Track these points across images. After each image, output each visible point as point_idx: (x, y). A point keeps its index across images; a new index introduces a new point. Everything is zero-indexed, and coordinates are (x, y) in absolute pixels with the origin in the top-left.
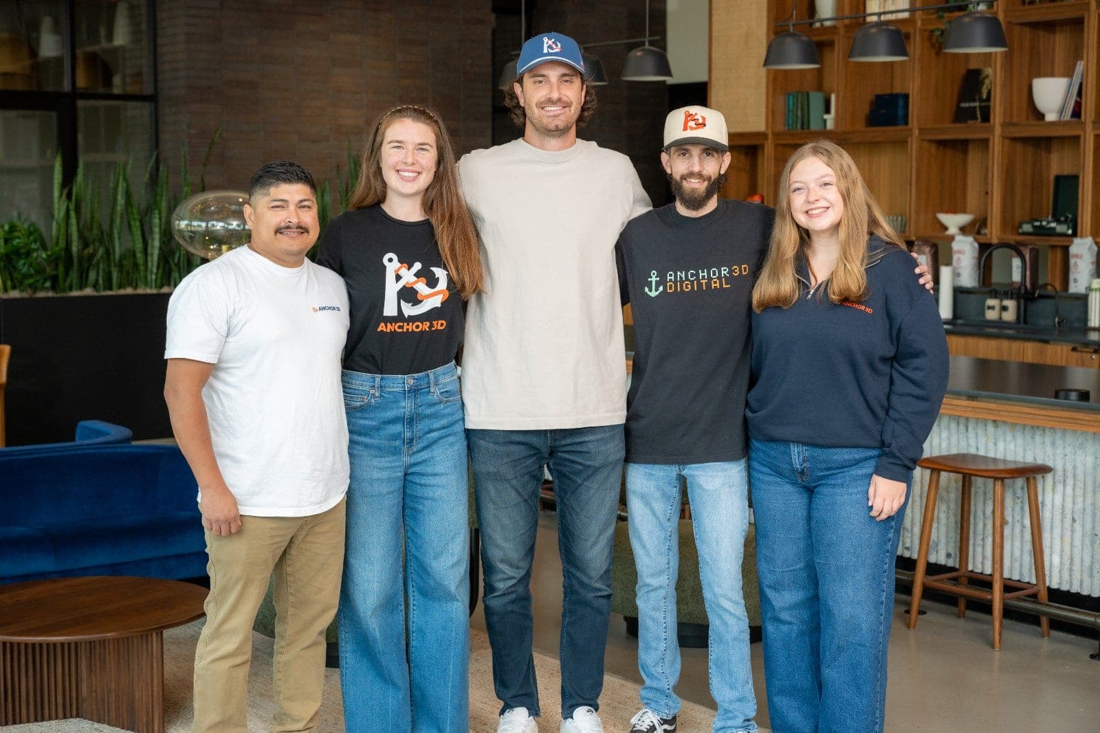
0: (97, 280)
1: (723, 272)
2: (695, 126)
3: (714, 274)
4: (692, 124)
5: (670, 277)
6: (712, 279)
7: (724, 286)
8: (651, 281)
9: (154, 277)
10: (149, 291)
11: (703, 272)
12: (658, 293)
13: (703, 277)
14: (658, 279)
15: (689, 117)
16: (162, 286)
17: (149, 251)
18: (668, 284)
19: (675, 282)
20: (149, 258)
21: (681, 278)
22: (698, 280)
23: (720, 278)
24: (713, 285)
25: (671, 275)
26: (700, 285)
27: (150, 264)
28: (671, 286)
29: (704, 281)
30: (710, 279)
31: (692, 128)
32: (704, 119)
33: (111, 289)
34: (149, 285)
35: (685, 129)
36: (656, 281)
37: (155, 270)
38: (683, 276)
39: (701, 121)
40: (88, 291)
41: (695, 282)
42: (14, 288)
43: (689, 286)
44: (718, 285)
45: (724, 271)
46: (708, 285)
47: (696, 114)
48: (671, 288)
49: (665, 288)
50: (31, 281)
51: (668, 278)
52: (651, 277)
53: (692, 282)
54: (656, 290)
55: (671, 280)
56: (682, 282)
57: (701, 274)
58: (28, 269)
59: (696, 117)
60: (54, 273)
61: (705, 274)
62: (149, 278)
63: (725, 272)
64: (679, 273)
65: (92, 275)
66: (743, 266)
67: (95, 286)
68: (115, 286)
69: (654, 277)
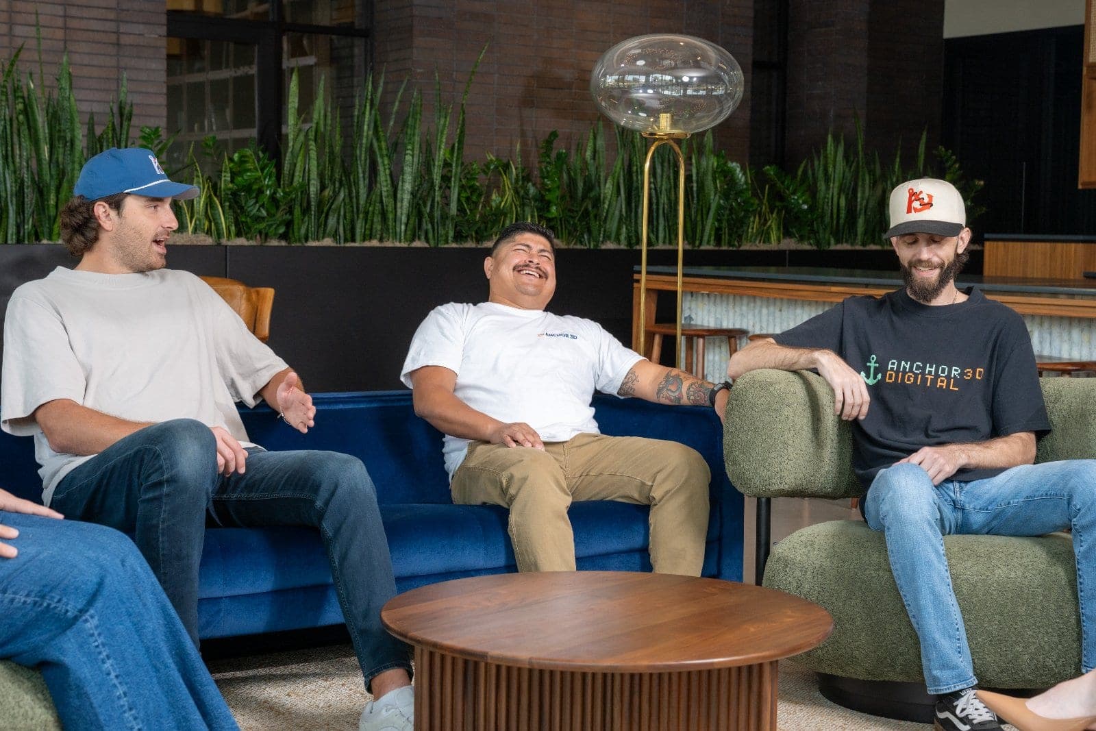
0: (337, 231)
1: (953, 372)
2: (920, 207)
3: (943, 371)
4: (916, 204)
5: (892, 365)
6: (940, 376)
7: (951, 388)
8: (870, 367)
9: (403, 227)
10: (398, 244)
11: (931, 367)
12: (875, 381)
13: (930, 373)
14: (877, 365)
15: (913, 195)
16: (413, 240)
17: (399, 196)
18: (889, 373)
19: (897, 372)
20: (399, 205)
21: (905, 368)
22: (923, 374)
23: (948, 377)
24: (939, 384)
25: (893, 364)
26: (924, 380)
27: (399, 211)
28: (891, 375)
29: (930, 377)
30: (937, 376)
31: (916, 210)
32: (930, 197)
33: (353, 240)
34: (398, 237)
35: (909, 211)
36: (875, 367)
37: (404, 219)
38: (908, 367)
39: (926, 200)
40: (328, 242)
41: (920, 376)
42: (238, 234)
43: (912, 379)
44: (944, 385)
45: (955, 371)
46: (934, 381)
47: (921, 192)
48: (890, 378)
49: (884, 377)
50: (262, 226)
51: (890, 366)
52: (870, 362)
53: (916, 375)
54: (875, 378)
55: (892, 369)
56: (904, 372)
57: (928, 369)
58: (259, 210)
59: (921, 196)
60: (288, 217)
61: (933, 369)
62: (398, 230)
63: (956, 373)
64: (903, 363)
65: (332, 221)
66: (978, 370)
67: (335, 235)
68: (358, 237)
69: (873, 361)
